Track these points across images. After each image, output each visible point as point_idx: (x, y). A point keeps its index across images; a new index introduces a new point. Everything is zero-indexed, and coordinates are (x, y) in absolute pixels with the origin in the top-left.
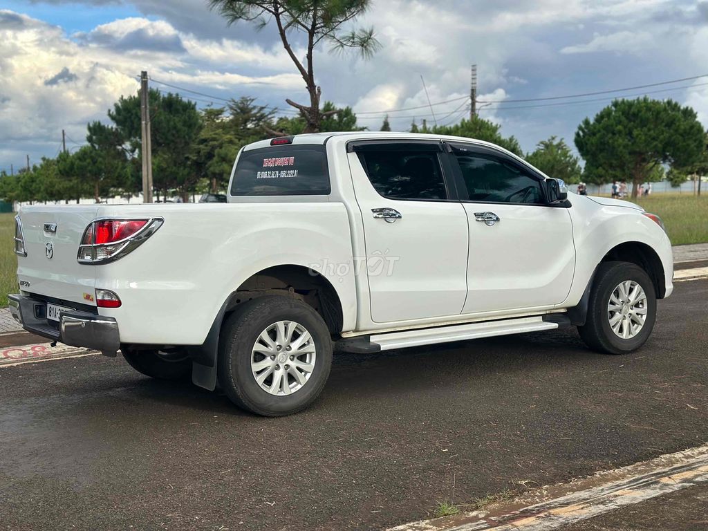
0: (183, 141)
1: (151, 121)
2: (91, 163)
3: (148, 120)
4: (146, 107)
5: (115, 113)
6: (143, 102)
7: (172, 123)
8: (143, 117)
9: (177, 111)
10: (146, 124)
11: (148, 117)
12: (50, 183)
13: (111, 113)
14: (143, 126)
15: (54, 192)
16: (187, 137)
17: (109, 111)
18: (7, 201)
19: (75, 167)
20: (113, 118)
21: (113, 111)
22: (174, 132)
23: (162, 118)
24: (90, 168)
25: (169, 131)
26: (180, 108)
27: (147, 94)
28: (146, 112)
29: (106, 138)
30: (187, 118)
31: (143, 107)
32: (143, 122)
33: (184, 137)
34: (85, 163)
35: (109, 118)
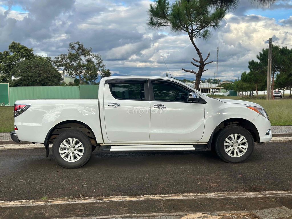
0: (288, 66)
1: (272, 59)
2: (254, 76)
3: (271, 58)
4: (270, 53)
5: (259, 56)
6: (269, 51)
7: (282, 59)
8: (269, 57)
9: (286, 54)
10: (270, 60)
11: (271, 57)
12: (242, 84)
13: (258, 56)
14: (269, 61)
15: (243, 88)
16: (289, 65)
17: (257, 55)
18: (235, 91)
19: (247, 78)
20: (258, 58)
21: (259, 55)
22: (283, 63)
23: (278, 57)
24: (253, 78)
25: (281, 62)
26: (287, 53)
27: (271, 48)
28: (270, 55)
29: (255, 66)
30: (290, 57)
31: (269, 53)
32: (269, 60)
33: (288, 65)
34: (251, 77)
35: (257, 59)
